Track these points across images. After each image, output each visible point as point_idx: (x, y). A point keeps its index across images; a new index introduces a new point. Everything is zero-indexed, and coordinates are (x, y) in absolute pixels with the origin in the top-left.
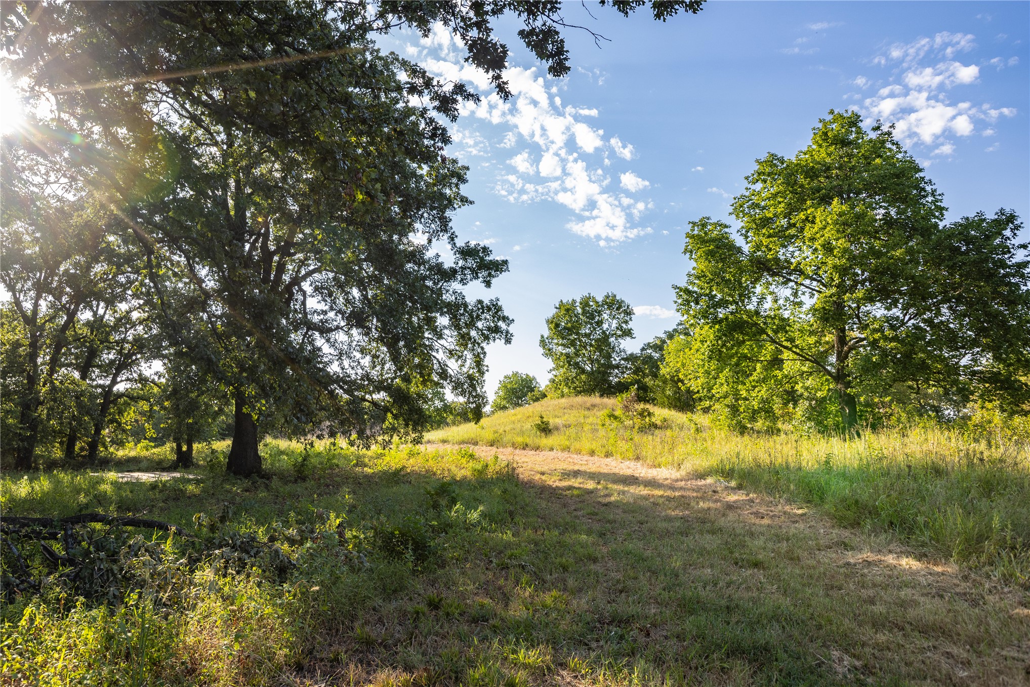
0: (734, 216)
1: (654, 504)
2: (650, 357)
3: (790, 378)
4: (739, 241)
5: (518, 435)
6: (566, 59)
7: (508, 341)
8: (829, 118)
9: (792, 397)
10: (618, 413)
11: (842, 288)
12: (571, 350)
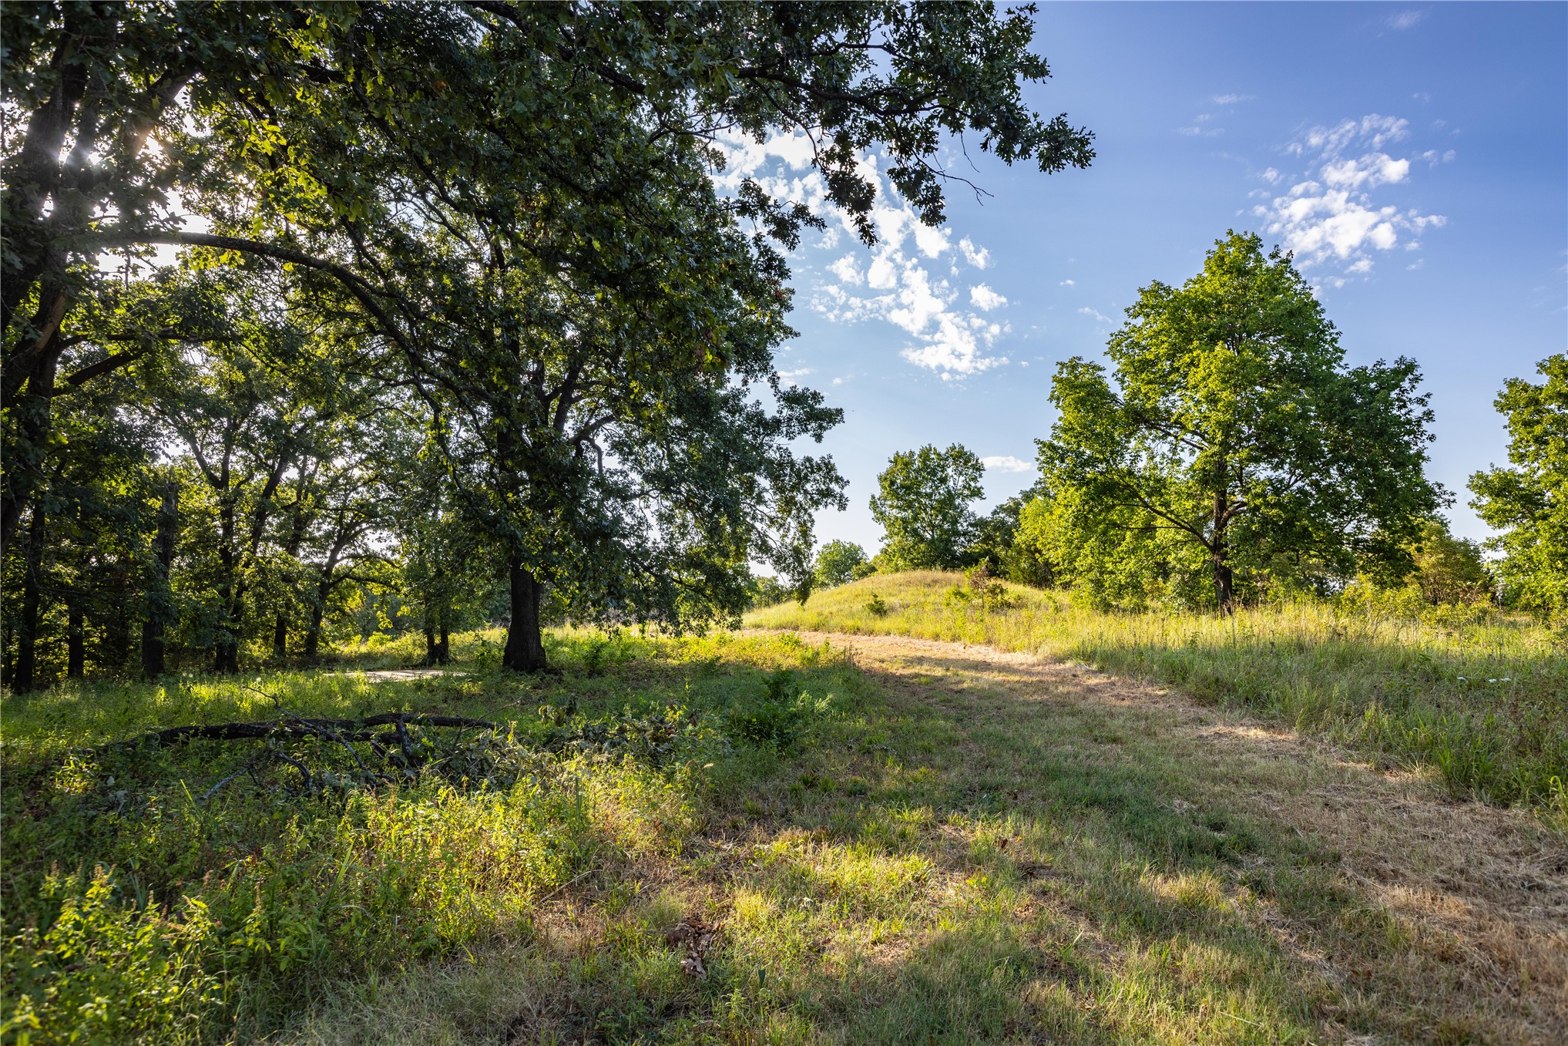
0: (1109, 357)
1: (1010, 689)
2: (1003, 523)
3: (1163, 549)
4: (1114, 387)
5: (847, 617)
6: (942, 206)
7: (842, 507)
8: (1227, 239)
9: (1163, 570)
10: (965, 590)
11: (1226, 447)
12: (909, 514)
